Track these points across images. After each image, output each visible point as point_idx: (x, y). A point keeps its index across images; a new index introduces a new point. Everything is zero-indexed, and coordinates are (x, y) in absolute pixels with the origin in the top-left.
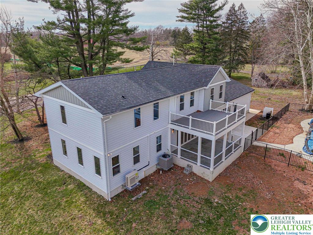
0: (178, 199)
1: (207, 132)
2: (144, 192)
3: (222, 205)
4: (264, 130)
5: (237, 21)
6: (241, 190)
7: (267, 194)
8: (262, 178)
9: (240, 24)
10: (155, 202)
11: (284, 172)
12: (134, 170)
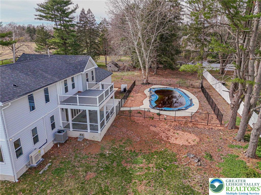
0: (80, 161)
1: (93, 105)
2: (48, 165)
3: (112, 154)
4: (125, 100)
5: (88, 22)
6: (121, 141)
7: (137, 138)
8: (132, 130)
9: (91, 24)
10: (61, 168)
11: (143, 123)
12: (35, 149)
